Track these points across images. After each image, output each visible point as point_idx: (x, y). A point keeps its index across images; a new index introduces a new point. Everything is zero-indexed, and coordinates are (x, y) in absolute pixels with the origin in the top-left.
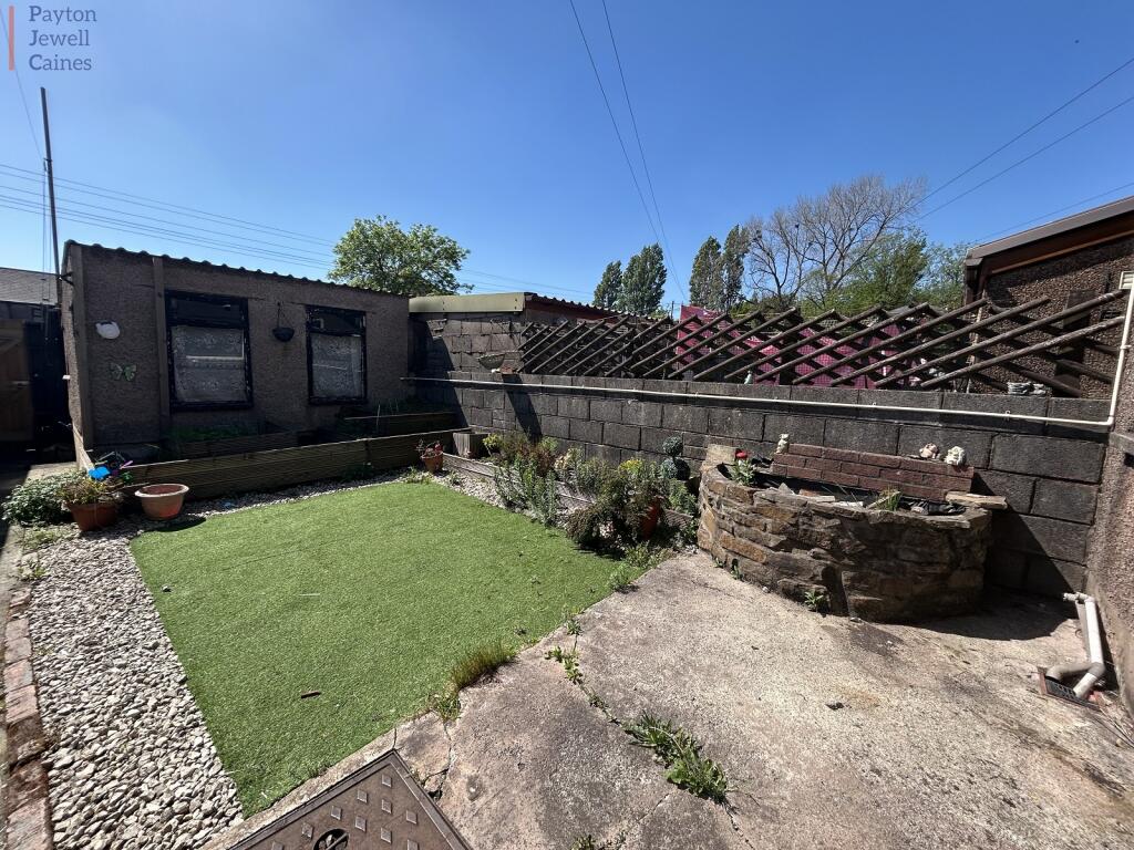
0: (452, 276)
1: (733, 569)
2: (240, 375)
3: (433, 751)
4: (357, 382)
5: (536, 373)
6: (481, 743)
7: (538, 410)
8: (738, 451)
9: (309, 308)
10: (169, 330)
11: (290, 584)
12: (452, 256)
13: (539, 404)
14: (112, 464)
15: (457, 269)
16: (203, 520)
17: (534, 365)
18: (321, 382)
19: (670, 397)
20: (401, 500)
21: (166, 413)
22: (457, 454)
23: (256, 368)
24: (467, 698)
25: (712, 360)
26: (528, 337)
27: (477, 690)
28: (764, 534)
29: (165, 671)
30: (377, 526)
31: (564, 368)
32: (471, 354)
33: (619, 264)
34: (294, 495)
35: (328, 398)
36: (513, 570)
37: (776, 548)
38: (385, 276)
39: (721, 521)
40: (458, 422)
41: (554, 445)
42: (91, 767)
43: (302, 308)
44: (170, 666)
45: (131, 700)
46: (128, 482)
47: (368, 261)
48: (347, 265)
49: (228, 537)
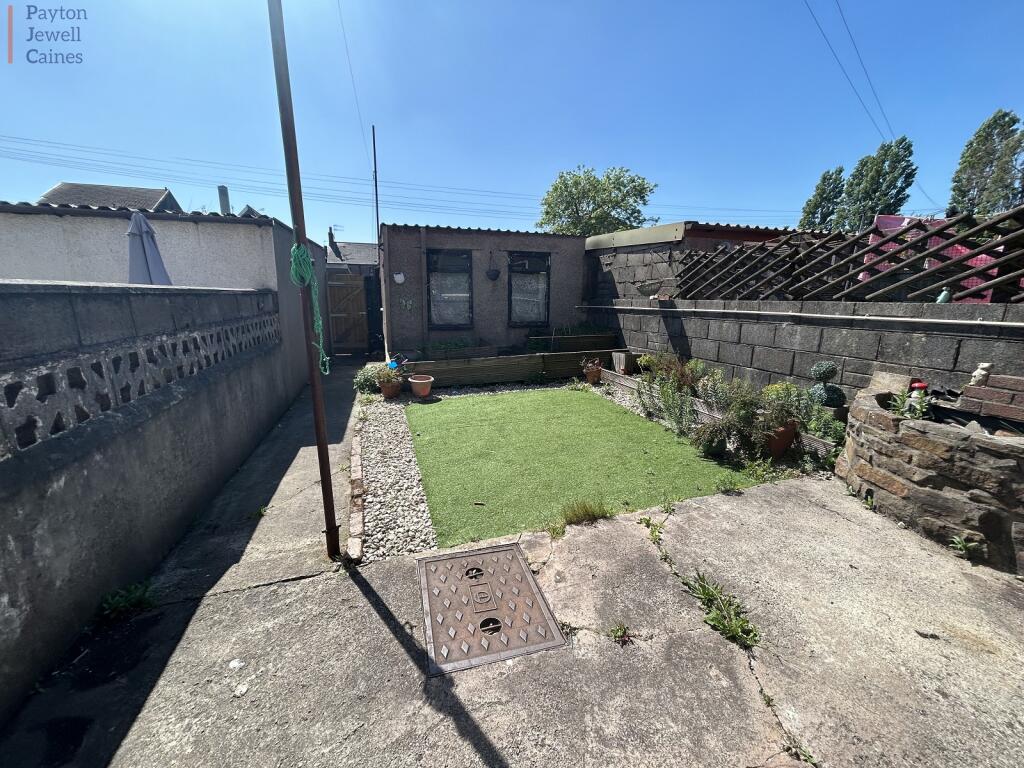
0: (639, 212)
1: (866, 498)
2: (467, 305)
3: (539, 551)
4: (542, 309)
5: (690, 298)
6: (572, 557)
7: (689, 334)
8: (914, 381)
9: (511, 253)
10: (428, 276)
11: (479, 444)
12: (640, 192)
13: (691, 327)
14: (398, 361)
15: (645, 204)
16: (440, 400)
17: (689, 291)
18: (517, 309)
19: (833, 319)
20: (563, 401)
21: (426, 331)
22: (615, 370)
23: (476, 301)
24: (571, 530)
25: (894, 276)
26: (686, 264)
27: (579, 527)
28: (908, 466)
29: (413, 473)
30: (542, 417)
31: (719, 292)
32: (634, 283)
33: (841, 171)
34: (493, 391)
35: (521, 323)
36: (634, 462)
37: (921, 483)
38: (579, 219)
39: (859, 449)
40: (618, 343)
41: (701, 366)
42: (379, 506)
43: (505, 254)
44: (414, 471)
45: (397, 483)
46: (405, 372)
47: (566, 209)
48: (551, 215)
49: (451, 412)
